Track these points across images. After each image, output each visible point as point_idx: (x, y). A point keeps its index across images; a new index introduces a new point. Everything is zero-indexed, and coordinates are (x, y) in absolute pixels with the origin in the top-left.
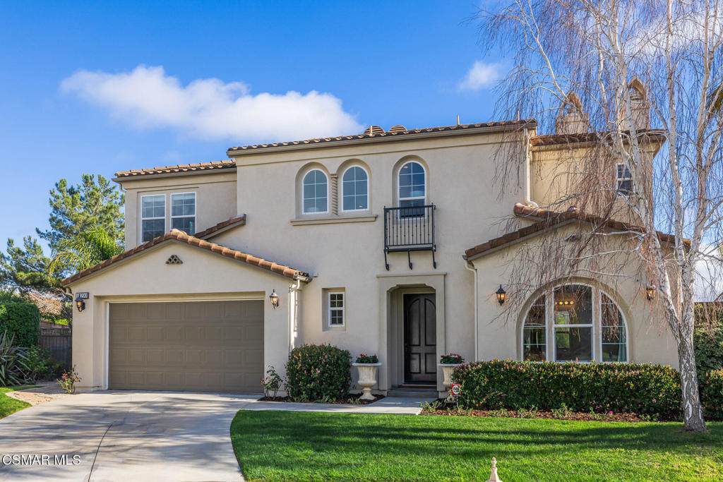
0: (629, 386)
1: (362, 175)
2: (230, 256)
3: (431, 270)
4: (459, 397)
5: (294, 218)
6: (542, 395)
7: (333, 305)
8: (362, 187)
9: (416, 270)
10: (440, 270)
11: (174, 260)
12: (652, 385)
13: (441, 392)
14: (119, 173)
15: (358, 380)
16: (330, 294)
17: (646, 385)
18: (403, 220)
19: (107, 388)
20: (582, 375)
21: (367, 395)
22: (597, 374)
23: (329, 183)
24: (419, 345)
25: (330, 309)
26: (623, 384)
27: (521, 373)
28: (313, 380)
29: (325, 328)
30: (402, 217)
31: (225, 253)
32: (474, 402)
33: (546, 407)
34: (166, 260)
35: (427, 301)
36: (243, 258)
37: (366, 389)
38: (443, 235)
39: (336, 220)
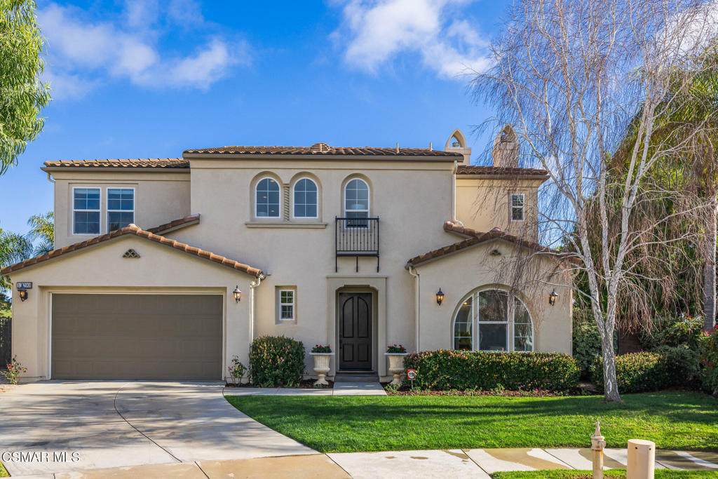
0: (544, 370)
1: (312, 187)
2: (193, 253)
3: (375, 274)
4: (414, 381)
5: (248, 220)
6: (480, 377)
7: (283, 301)
8: (312, 198)
9: (362, 273)
10: (382, 273)
11: (131, 254)
12: (560, 369)
13: (382, 377)
14: (49, 162)
15: (314, 367)
16: (280, 291)
17: (556, 369)
18: (349, 229)
19: (50, 377)
20: (510, 362)
21: (322, 381)
22: (521, 361)
23: (281, 191)
24: (353, 337)
25: (281, 304)
26: (540, 368)
27: (464, 360)
28: (277, 367)
29: (277, 322)
30: (348, 226)
31: (187, 250)
32: (427, 384)
33: (486, 387)
34: (124, 253)
35: (360, 300)
36: (206, 255)
37: (321, 375)
38: (385, 244)
39: (287, 225)
